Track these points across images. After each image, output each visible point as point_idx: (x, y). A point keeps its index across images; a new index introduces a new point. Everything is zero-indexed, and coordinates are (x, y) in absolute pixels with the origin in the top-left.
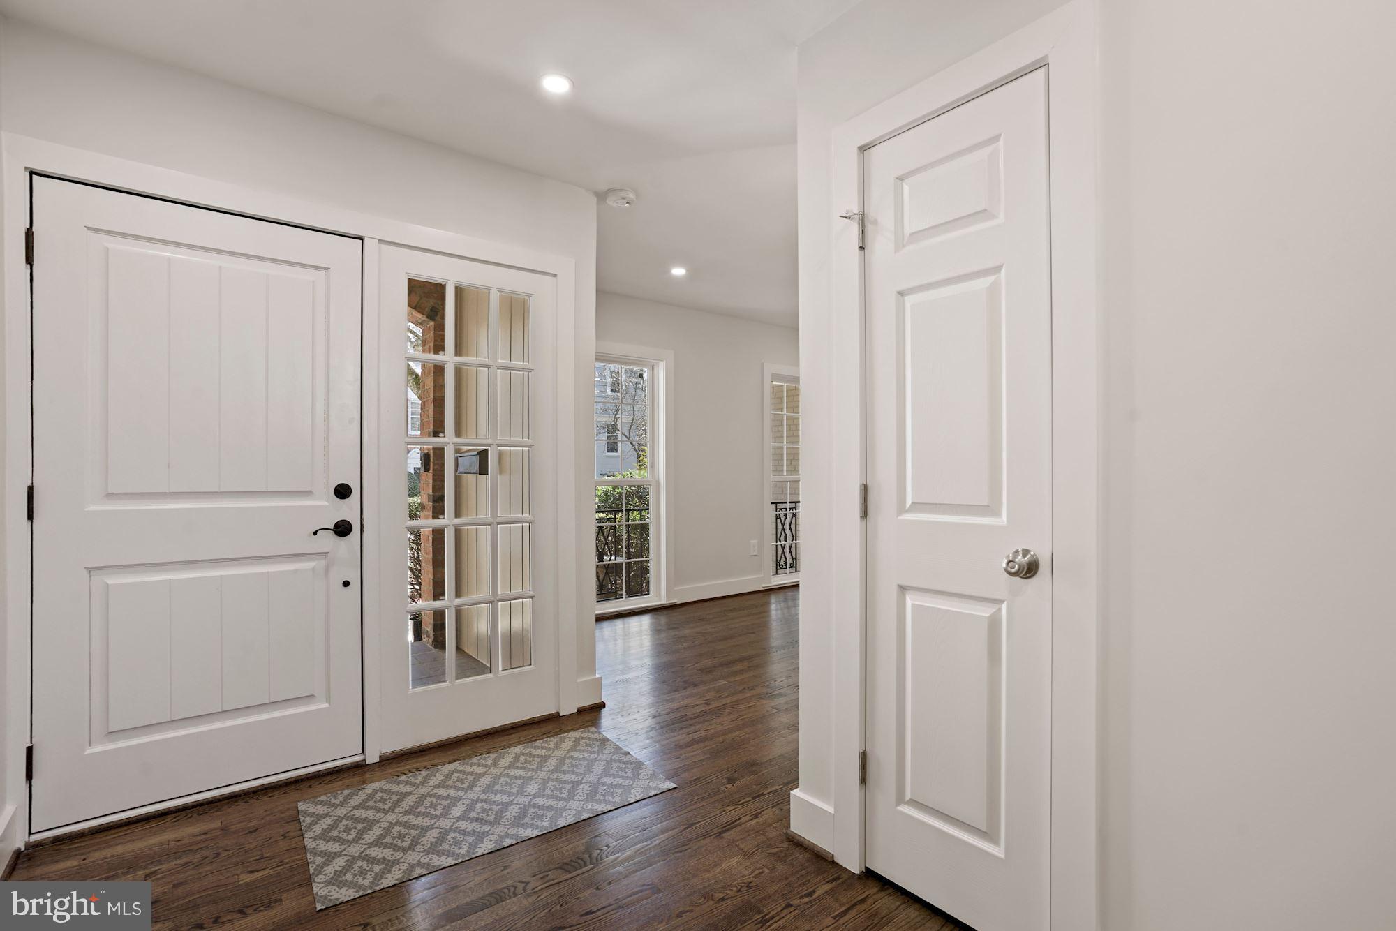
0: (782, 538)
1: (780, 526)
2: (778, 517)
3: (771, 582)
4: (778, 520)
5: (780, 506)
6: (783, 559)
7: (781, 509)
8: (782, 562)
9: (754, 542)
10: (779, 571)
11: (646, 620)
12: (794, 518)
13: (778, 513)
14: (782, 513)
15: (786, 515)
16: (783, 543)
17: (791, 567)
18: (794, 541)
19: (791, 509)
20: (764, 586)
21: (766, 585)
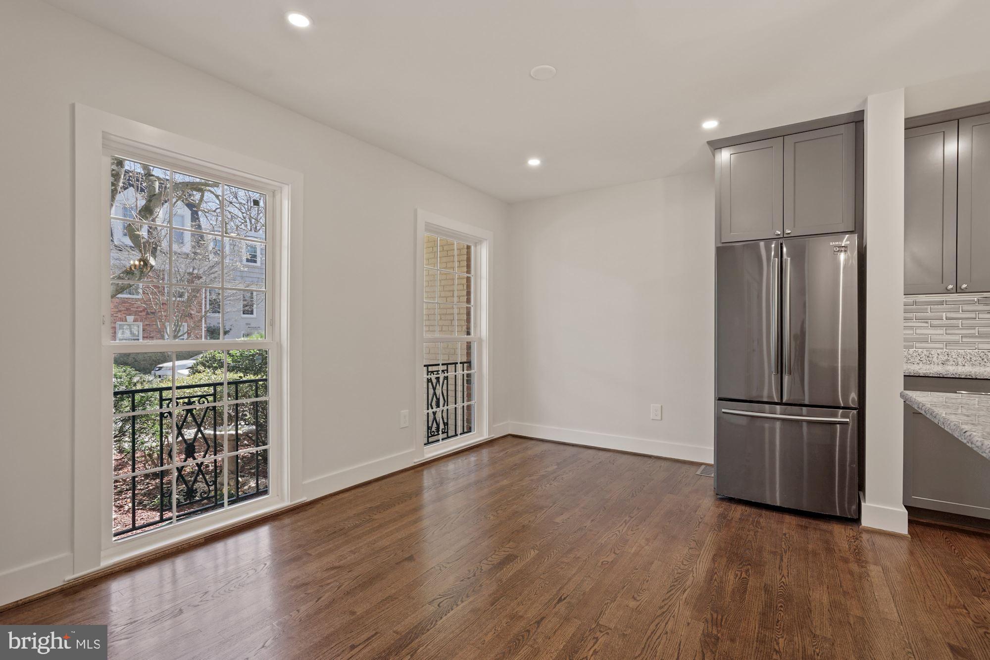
0: (434, 404)
1: (431, 391)
2: (430, 380)
3: (424, 456)
4: (430, 384)
5: (430, 369)
6: (435, 425)
7: (432, 372)
8: (434, 429)
9: (405, 412)
10: (431, 440)
11: (264, 532)
12: (446, 381)
13: (429, 377)
14: (433, 377)
15: (438, 379)
16: (435, 410)
17: (443, 433)
18: (446, 407)
19: (443, 371)
20: (416, 460)
21: (417, 460)
